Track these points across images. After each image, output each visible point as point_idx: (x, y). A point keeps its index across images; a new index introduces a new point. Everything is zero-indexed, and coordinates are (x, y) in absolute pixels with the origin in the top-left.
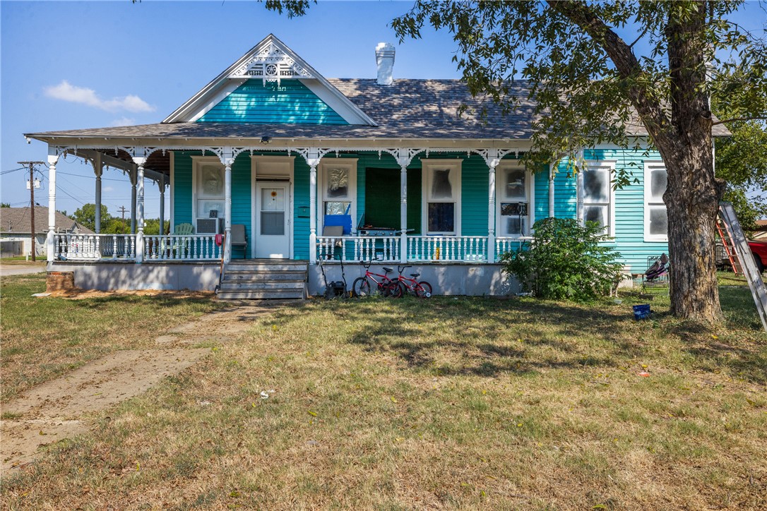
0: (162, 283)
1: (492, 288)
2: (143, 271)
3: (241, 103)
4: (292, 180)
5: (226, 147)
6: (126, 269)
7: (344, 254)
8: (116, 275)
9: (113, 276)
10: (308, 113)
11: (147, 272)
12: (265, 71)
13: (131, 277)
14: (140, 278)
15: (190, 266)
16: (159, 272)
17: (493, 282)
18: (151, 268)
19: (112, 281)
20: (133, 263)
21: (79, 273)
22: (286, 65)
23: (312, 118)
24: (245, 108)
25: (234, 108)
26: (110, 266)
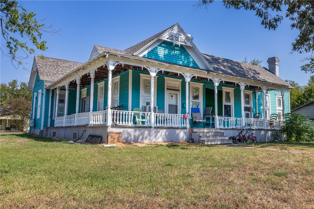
0: (163, 138)
1: (267, 139)
2: (155, 132)
3: (161, 52)
4: (180, 91)
5: (188, 73)
6: (147, 130)
7: (226, 125)
8: (142, 134)
9: (141, 134)
10: (186, 61)
11: (157, 132)
12: (174, 39)
13: (149, 135)
14: (154, 135)
15: (175, 129)
16: (162, 133)
17: (267, 137)
18: (158, 130)
19: (141, 137)
20: (150, 127)
21: (125, 133)
22: (182, 38)
23: (188, 63)
24: (163, 54)
25: (159, 53)
26: (140, 128)
